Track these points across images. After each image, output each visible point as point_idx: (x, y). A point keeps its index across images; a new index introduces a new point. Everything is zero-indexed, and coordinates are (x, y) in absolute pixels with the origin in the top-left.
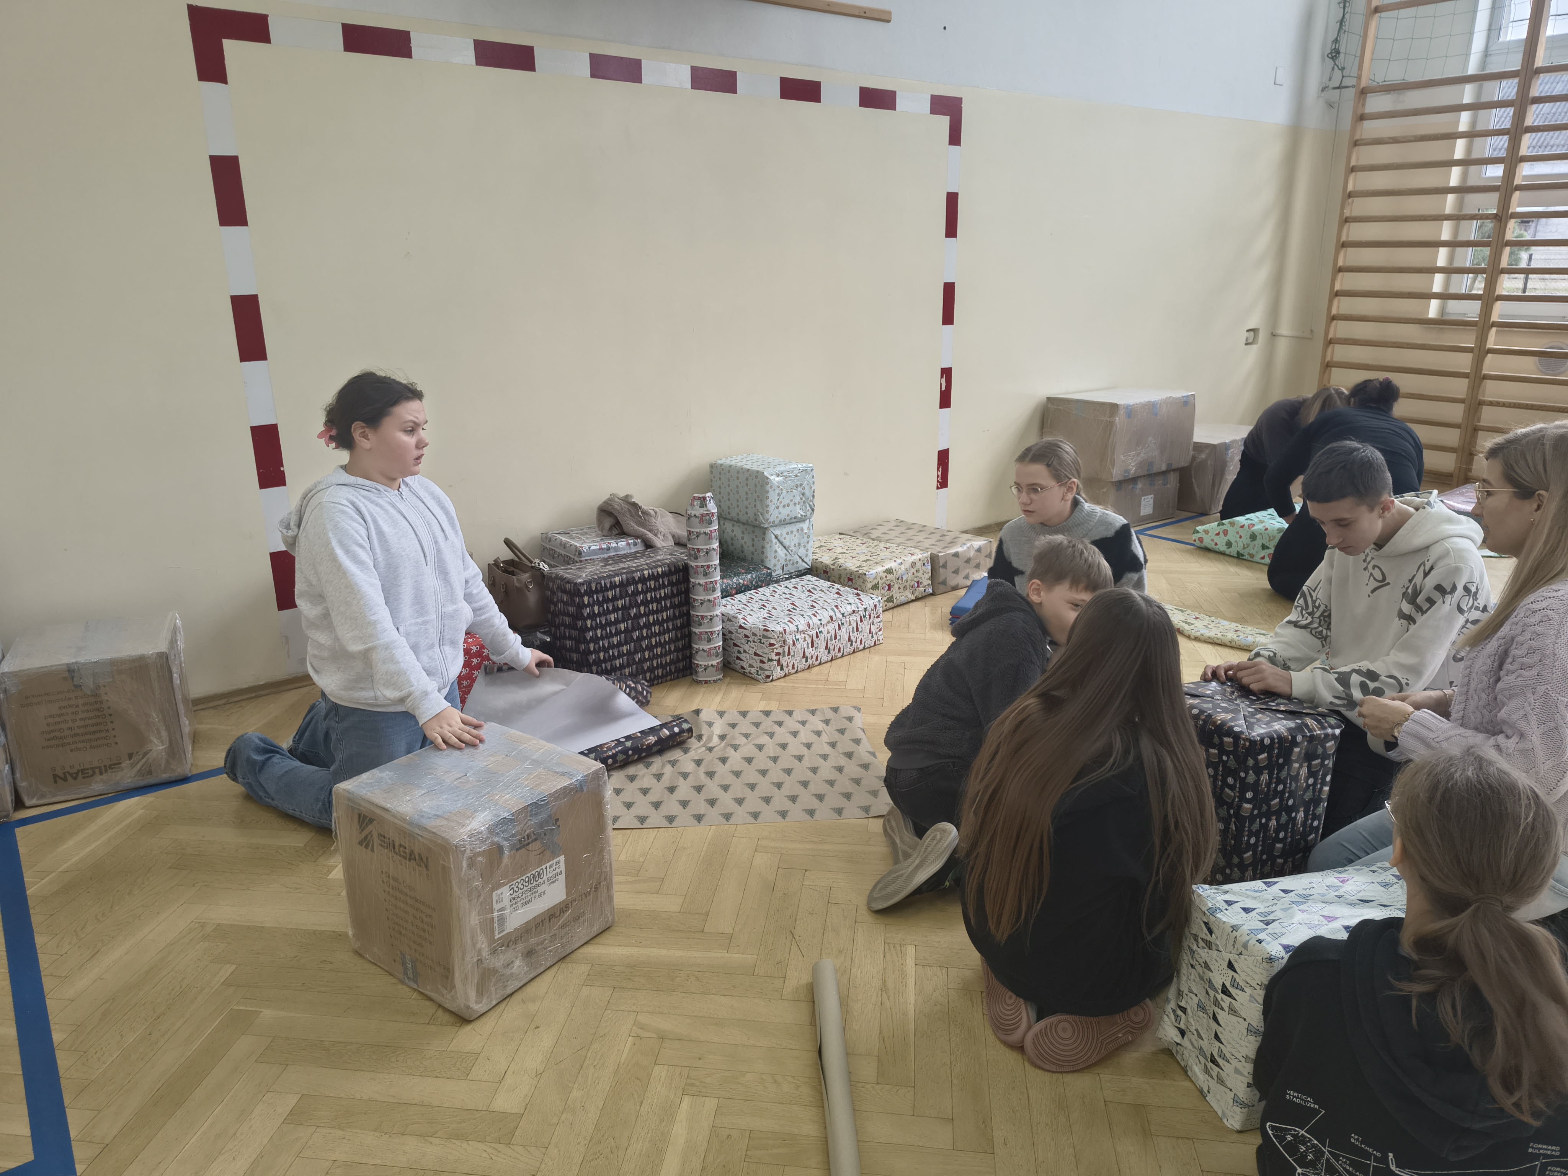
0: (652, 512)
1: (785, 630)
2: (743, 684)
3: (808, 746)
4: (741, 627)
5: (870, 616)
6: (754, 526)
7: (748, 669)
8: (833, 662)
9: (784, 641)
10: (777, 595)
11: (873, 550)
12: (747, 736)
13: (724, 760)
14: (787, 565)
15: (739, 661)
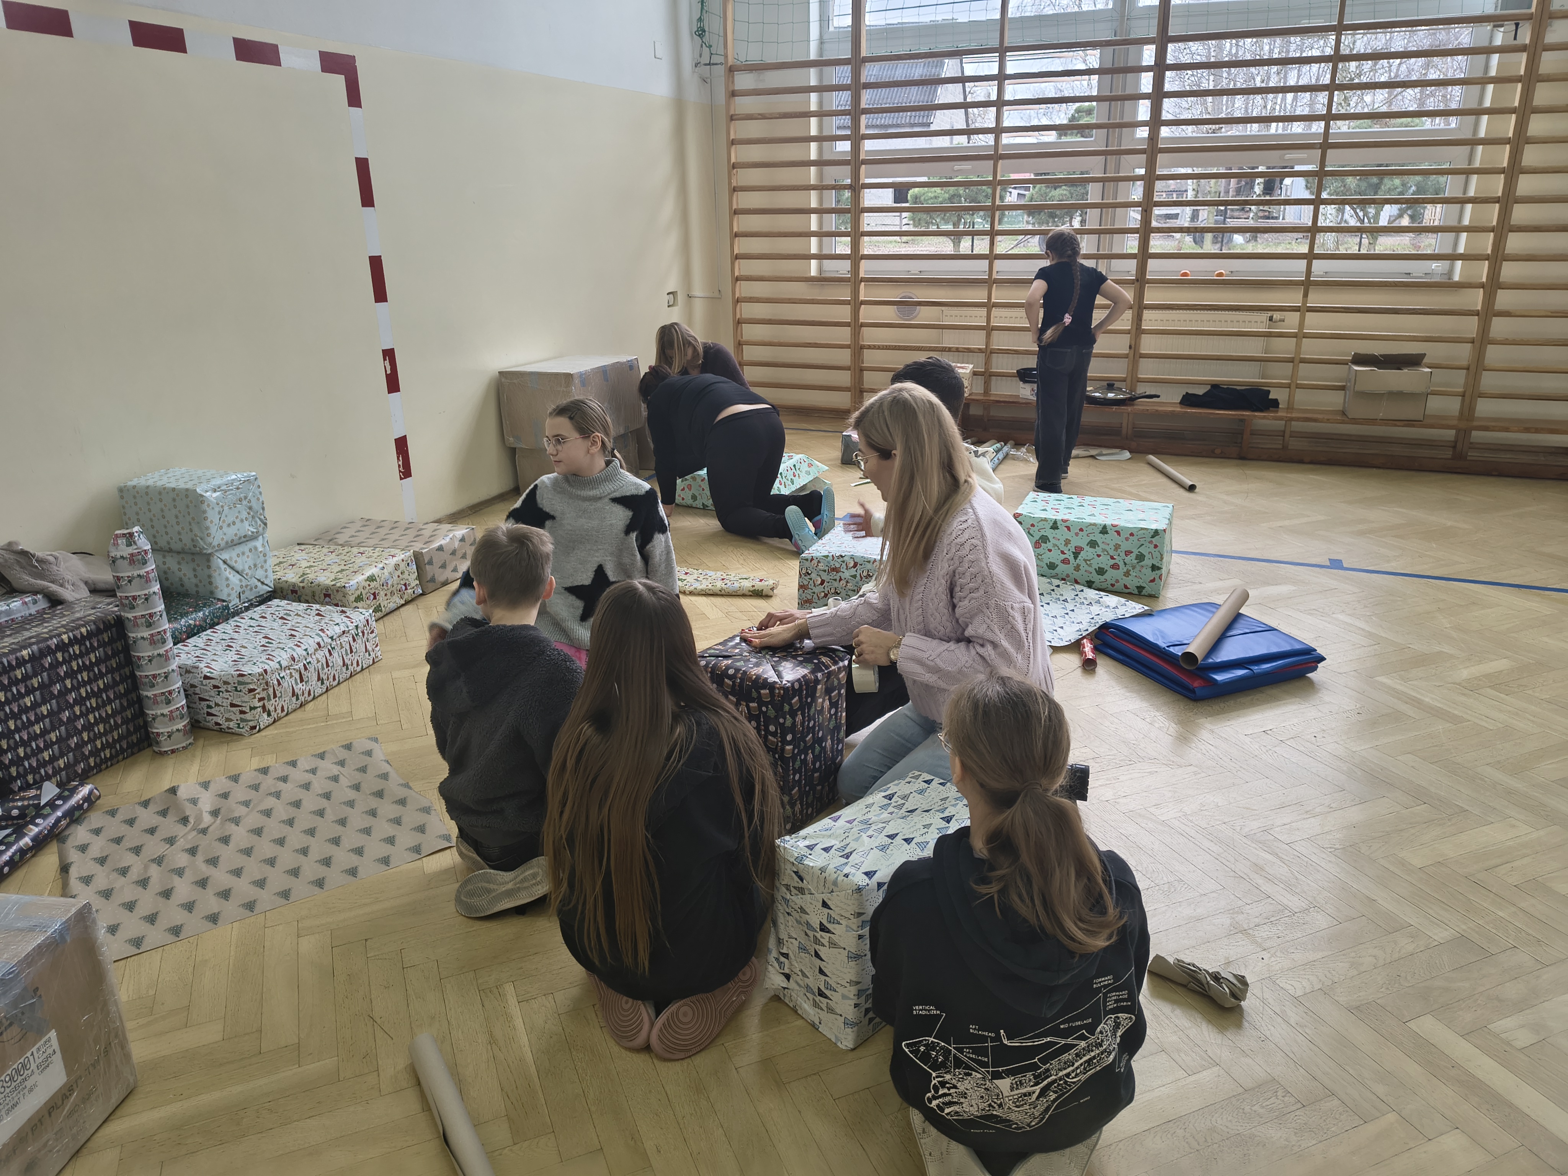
0: (51, 559)
1: (266, 671)
2: (223, 743)
3: (327, 796)
4: (206, 677)
5: (363, 633)
6: (193, 554)
7: (225, 725)
8: (329, 693)
9: (267, 683)
10: (242, 631)
11: (346, 558)
12: (246, 804)
13: (225, 840)
14: (244, 592)
15: (211, 718)
